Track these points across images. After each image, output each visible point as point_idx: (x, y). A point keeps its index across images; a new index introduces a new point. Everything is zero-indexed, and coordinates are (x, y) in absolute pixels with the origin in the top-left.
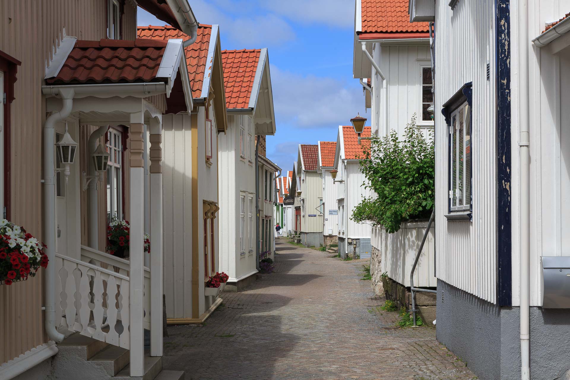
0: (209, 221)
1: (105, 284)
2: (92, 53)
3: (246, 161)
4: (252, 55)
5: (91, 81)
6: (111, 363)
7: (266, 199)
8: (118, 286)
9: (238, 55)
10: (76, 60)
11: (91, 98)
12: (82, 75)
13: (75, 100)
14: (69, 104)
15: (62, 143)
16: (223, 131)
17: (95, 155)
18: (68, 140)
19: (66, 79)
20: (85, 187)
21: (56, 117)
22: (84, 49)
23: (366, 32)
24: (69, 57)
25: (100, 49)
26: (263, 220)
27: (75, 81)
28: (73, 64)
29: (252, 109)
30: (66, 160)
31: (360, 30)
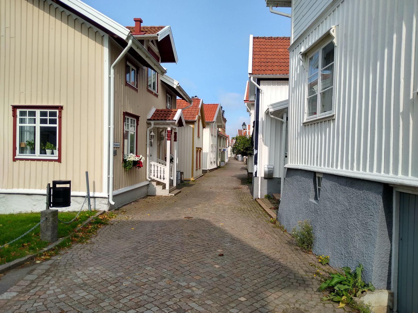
0: (198, 153)
1: (161, 168)
2: (159, 112)
3: (214, 136)
4: (216, 105)
5: (158, 120)
6: (161, 186)
7: (223, 146)
8: (164, 169)
9: (212, 105)
10: (155, 114)
11: (158, 124)
12: (156, 118)
13: (154, 124)
14: (153, 125)
15: (151, 134)
16: (205, 128)
17: (161, 137)
18: (152, 134)
19: (152, 119)
20: (158, 144)
21: (149, 128)
22: (158, 111)
23: (247, 100)
24: (154, 113)
25: (162, 111)
26: (222, 152)
27: (154, 120)
28: (155, 115)
29: (214, 121)
30: (152, 138)
31: (245, 100)
